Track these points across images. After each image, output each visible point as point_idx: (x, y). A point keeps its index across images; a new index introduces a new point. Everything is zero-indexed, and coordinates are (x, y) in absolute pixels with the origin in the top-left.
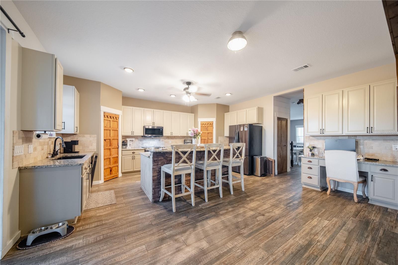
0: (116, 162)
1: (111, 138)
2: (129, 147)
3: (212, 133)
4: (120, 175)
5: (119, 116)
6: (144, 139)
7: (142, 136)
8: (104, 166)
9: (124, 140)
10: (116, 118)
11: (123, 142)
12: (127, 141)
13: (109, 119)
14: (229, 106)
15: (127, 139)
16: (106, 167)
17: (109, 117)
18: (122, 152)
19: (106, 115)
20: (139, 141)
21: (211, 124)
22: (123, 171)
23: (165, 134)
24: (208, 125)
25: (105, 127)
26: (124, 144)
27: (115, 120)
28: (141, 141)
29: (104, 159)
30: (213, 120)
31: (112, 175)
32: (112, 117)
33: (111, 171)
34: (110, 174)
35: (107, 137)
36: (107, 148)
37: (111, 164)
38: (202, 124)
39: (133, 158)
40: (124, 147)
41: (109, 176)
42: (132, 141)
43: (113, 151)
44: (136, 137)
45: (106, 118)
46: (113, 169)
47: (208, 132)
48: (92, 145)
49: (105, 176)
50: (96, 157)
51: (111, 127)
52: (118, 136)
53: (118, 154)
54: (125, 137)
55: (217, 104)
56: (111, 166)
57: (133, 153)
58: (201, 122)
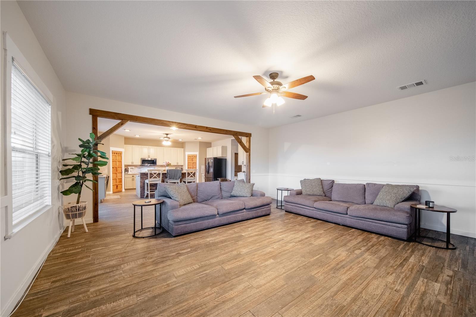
0: (121, 182)
1: (117, 167)
2: (130, 173)
3: (196, 163)
4: (123, 190)
5: (122, 152)
6: (142, 167)
7: (140, 165)
8: (113, 183)
9: (126, 168)
10: (120, 154)
11: (125, 169)
12: (128, 168)
13: (116, 155)
14: (211, 143)
15: (129, 167)
16: (114, 184)
17: (115, 153)
18: (124, 176)
19: (113, 152)
20: (138, 169)
21: (195, 156)
22: (126, 188)
23: (158, 164)
24: (193, 157)
25: (113, 160)
26: (126, 170)
27: (120, 155)
28: (139, 168)
29: (113, 179)
30: (197, 153)
31: (118, 190)
32: (117, 154)
33: (117, 187)
34: (117, 189)
35: (114, 166)
36: (114, 172)
37: (117, 182)
38: (189, 156)
39: (133, 180)
40: (126, 172)
41: (115, 190)
42: (133, 168)
43: (118, 175)
44: (136, 166)
45: (114, 154)
46: (119, 186)
47: (193, 162)
48: (105, 171)
49: (113, 190)
50: (109, 177)
51: (117, 159)
52: (121, 165)
53: (122, 177)
54: (127, 166)
55: (200, 142)
56: (117, 184)
57: (133, 176)
58: (188, 155)
